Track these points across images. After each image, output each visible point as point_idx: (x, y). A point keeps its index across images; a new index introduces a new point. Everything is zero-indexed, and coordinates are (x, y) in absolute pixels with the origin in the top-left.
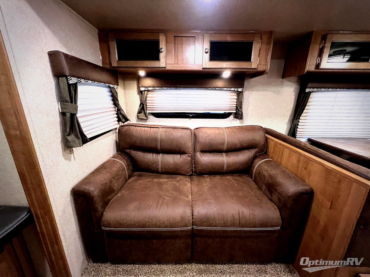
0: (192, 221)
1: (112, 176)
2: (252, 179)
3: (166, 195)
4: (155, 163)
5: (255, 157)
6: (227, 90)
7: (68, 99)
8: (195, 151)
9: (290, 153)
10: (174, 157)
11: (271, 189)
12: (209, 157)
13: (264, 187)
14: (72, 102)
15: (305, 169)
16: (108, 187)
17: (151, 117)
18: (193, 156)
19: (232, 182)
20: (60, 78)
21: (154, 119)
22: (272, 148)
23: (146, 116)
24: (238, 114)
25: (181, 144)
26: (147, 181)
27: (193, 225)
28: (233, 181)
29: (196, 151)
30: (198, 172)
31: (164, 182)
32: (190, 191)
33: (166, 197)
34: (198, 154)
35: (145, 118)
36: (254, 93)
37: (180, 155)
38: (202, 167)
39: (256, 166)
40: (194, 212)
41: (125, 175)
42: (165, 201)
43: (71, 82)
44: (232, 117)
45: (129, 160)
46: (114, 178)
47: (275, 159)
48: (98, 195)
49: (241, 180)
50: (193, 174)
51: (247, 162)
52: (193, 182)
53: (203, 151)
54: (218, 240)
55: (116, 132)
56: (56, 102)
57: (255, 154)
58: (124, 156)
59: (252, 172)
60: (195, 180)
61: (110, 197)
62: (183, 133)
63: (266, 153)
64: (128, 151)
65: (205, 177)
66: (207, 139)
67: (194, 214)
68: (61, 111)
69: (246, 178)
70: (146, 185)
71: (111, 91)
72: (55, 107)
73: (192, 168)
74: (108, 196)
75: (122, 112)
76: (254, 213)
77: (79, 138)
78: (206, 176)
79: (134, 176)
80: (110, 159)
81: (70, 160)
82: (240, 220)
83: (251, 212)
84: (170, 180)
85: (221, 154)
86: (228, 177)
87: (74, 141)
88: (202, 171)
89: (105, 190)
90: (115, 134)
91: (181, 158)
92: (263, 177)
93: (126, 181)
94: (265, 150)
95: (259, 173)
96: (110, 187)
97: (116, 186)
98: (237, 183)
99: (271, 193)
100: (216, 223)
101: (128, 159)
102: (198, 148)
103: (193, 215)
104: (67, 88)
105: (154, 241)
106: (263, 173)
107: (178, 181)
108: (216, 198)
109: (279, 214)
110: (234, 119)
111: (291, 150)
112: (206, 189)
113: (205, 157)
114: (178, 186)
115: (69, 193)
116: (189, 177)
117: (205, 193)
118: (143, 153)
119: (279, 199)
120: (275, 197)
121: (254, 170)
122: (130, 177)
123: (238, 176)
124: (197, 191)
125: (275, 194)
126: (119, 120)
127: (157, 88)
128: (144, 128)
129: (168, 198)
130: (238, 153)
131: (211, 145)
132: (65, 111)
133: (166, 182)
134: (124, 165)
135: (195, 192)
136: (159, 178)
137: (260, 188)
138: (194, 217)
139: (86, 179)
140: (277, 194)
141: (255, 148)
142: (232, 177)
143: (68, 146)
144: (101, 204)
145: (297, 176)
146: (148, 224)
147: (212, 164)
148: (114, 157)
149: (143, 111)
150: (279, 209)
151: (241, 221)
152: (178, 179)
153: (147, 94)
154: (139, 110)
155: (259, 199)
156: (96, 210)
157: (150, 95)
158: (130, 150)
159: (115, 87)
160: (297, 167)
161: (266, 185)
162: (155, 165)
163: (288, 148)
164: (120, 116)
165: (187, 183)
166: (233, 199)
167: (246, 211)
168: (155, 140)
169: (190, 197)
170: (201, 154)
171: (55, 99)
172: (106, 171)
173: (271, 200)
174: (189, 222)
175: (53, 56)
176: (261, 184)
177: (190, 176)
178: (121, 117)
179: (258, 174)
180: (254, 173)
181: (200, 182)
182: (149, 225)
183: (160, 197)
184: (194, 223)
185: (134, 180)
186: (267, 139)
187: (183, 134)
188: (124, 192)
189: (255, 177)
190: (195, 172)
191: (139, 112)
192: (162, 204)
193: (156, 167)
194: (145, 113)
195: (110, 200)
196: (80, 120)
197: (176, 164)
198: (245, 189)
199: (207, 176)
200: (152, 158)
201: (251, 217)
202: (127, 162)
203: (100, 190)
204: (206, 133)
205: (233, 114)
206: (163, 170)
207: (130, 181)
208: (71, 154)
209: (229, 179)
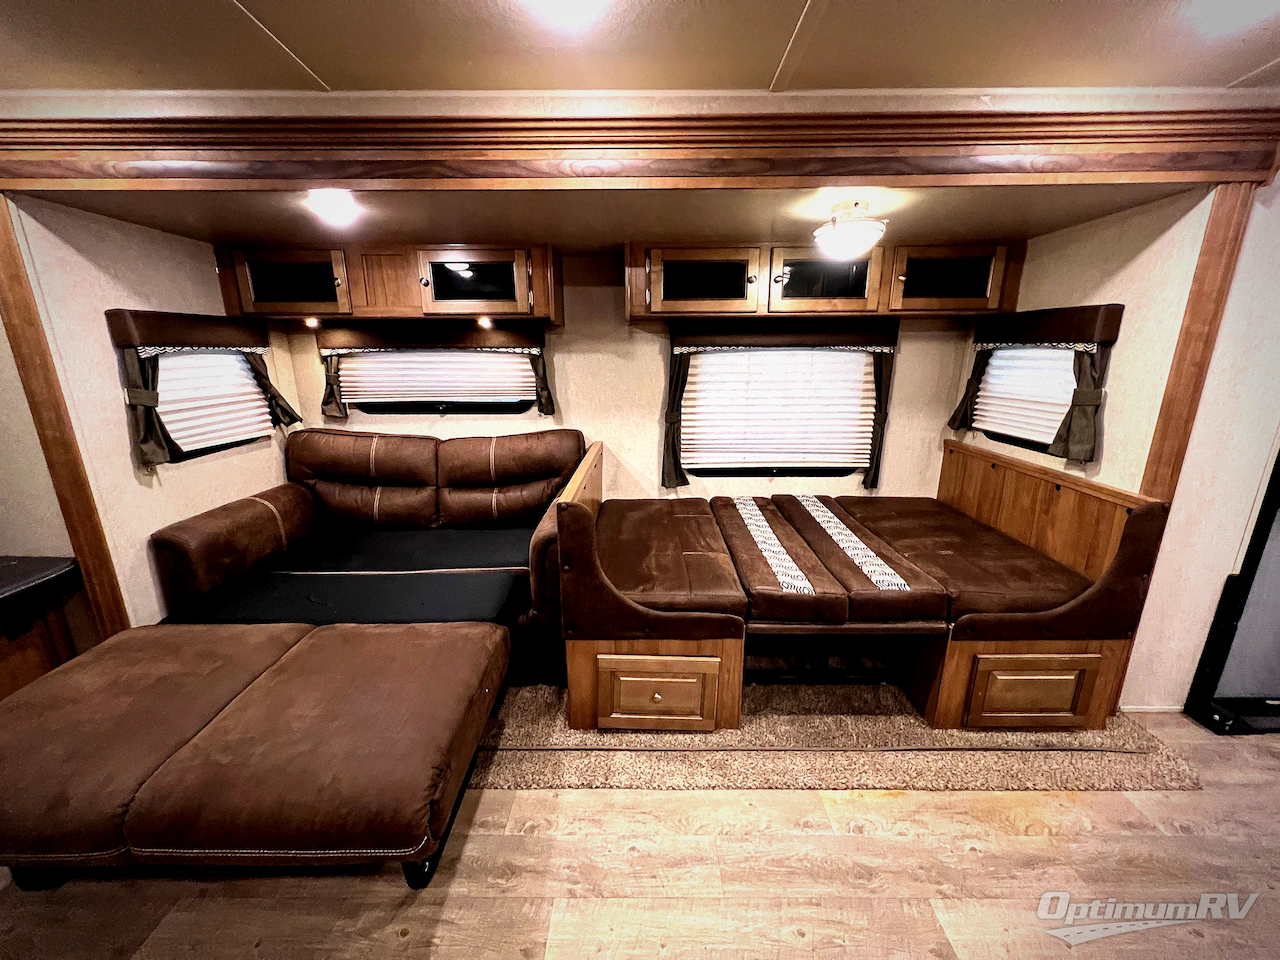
4: (366, 505)
6: (507, 352)
7: (140, 382)
14: (147, 388)
17: (356, 415)
20: (126, 350)
21: (361, 417)
23: (342, 411)
25: (417, 467)
34: (445, 491)
35: (339, 416)
36: (574, 356)
41: (276, 529)
43: (143, 356)
44: (535, 409)
56: (120, 388)
68: (128, 402)
71: (248, 361)
72: (119, 396)
75: (281, 403)
77: (164, 448)
81: (150, 486)
87: (154, 452)
104: (137, 365)
110: (541, 415)
113: (457, 495)
115: (145, 544)
118: (342, 487)
126: (276, 422)
127: (357, 350)
128: (341, 437)
132: (134, 402)
134: (275, 511)
143: (145, 463)
149: (333, 399)
153: (339, 363)
154: (326, 399)
157: (345, 365)
159: (259, 350)
162: (365, 510)
164: (278, 411)
170: (451, 490)
171: (119, 384)
175: (114, 318)
178: (280, 413)
187: (421, 448)
191: (326, 402)
194: (340, 405)
196: (164, 419)
200: (360, 496)
202: (284, 506)
205: (534, 404)
208: (152, 475)
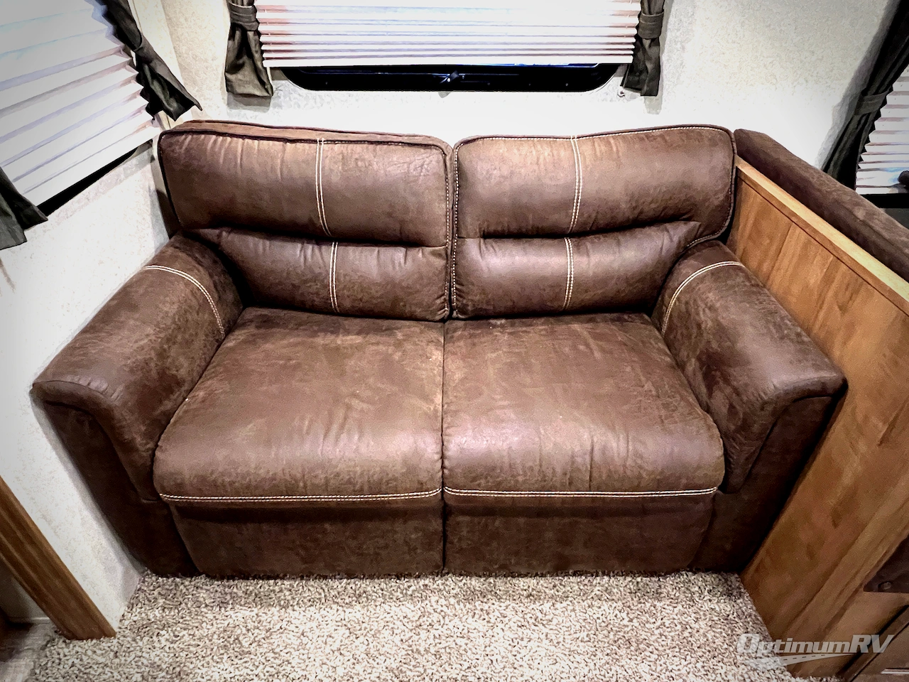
0: (440, 474)
1: (162, 335)
2: (659, 330)
3: (355, 396)
4: (316, 278)
5: (683, 253)
8: (458, 232)
9: (806, 246)
10: (382, 256)
11: (713, 373)
12: (513, 256)
13: (692, 365)
15: (843, 309)
16: (154, 373)
17: (285, 89)
18: (452, 250)
19: (587, 345)
21: (296, 96)
22: (751, 221)
23: (263, 83)
24: (641, 72)
25: (406, 209)
26: (290, 345)
27: (443, 485)
28: (591, 341)
29: (463, 234)
30: (470, 308)
31: (351, 346)
32: (439, 379)
33: (355, 403)
34: (472, 248)
35: (258, 93)
37: (403, 250)
38: (483, 291)
39: (681, 288)
40: (447, 449)
41: (213, 323)
42: (355, 415)
44: (615, 82)
45: (220, 268)
46: (170, 340)
47: (753, 263)
48: (125, 404)
49: (621, 337)
50: (455, 314)
51: (650, 273)
52: (450, 347)
53: (492, 235)
54: (522, 520)
55: (152, 159)
57: (683, 242)
58: (197, 255)
59: (664, 308)
60: (459, 338)
61: (168, 405)
62: (410, 163)
63: (725, 238)
64: (211, 233)
65: (495, 326)
66: (506, 187)
67: (448, 454)
69: (640, 329)
70: (290, 359)
73: (450, 295)
74: (161, 402)
75: (160, 71)
76: (641, 449)
78: (499, 322)
79: (244, 325)
80: (148, 268)
82: (594, 470)
83: (631, 448)
84: (373, 338)
85: (556, 241)
86: (576, 327)
88: (485, 306)
89: (145, 386)
90: (149, 166)
91: (409, 259)
92: (695, 331)
93: (220, 343)
94: (727, 224)
95: (686, 316)
96: (163, 374)
97: (183, 367)
98: (603, 350)
99: (710, 383)
100: (517, 481)
101: (215, 262)
102: (471, 222)
103: (443, 457)
105: (327, 526)
106: (698, 314)
107: (399, 345)
108: (523, 405)
109: (720, 452)
110: (624, 91)
111: (812, 233)
112: (491, 372)
113: (496, 255)
114: (398, 362)
116: (440, 325)
117: (488, 385)
118: (268, 243)
119: (732, 407)
120: (720, 401)
121: (672, 302)
122: (231, 328)
123: (613, 320)
124: (463, 380)
125: (722, 392)
126: (154, 108)
128: (256, 142)
129: (365, 406)
130: (620, 237)
131: (519, 209)
133: (359, 348)
134: (203, 289)
135: (457, 381)
136: (335, 332)
137: (680, 366)
138: (447, 463)
139: (70, 350)
140: (728, 390)
141: (689, 219)
142: (589, 326)
144: (143, 428)
145: (809, 333)
146: (301, 484)
147: (520, 281)
148: (159, 259)
149: (245, 58)
150: (725, 435)
151: (595, 475)
152: (400, 335)
154: (232, 59)
155: (666, 406)
156: (129, 447)
158: (217, 231)
160: (818, 299)
161: (699, 359)
162: (315, 287)
163: (804, 226)
164: (156, 87)
165: (431, 347)
166: (577, 407)
167: (614, 445)
168: (307, 191)
169: (438, 399)
170: (483, 247)
172: (137, 316)
173: (708, 409)
174: (432, 478)
176: (684, 354)
177: (443, 321)
178: (160, 91)
179: (680, 317)
180: (668, 315)
181: (474, 345)
182: (305, 487)
183: (337, 399)
184: (446, 481)
185: (245, 342)
186: (739, 178)
187: (412, 167)
188: (212, 384)
189: (671, 328)
190: (462, 310)
191: (233, 67)
192: (342, 427)
193: (317, 294)
194: (258, 72)
195: (168, 415)
197: (390, 283)
198: (628, 369)
199: (503, 321)
200: (302, 260)
201: (629, 462)
202: (211, 276)
203: (127, 387)
204: (503, 160)
205: (620, 70)
206: (347, 304)
207: (230, 343)
209: (577, 336)
